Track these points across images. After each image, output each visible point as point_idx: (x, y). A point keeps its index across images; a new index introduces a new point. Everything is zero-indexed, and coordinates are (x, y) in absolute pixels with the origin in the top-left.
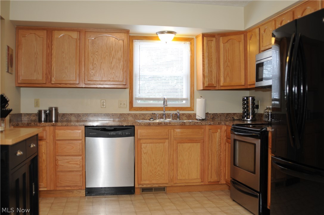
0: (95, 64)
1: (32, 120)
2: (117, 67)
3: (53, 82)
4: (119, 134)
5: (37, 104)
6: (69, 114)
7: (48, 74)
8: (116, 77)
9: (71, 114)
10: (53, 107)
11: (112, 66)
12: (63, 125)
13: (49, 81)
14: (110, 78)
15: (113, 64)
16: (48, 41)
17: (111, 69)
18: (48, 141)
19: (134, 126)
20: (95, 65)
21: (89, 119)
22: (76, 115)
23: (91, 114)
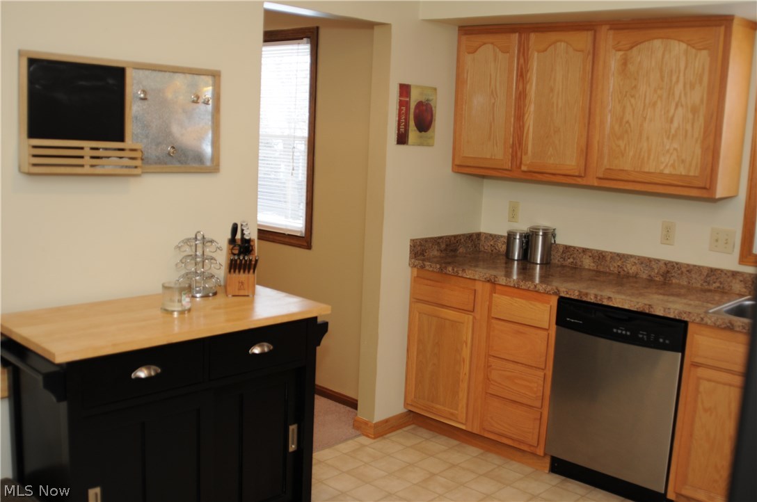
0: (627, 122)
1: (499, 251)
2: (686, 131)
3: (524, 168)
4: (641, 336)
5: (513, 216)
6: (580, 248)
7: (517, 145)
8: (683, 161)
9: (585, 251)
10: (539, 229)
11: (673, 131)
12: (509, 284)
13: (518, 163)
14: (664, 165)
15: (675, 124)
16: (522, 61)
17: (668, 138)
18: (478, 317)
19: (685, 324)
20: (627, 125)
21: (626, 270)
22: (596, 254)
23: (632, 256)
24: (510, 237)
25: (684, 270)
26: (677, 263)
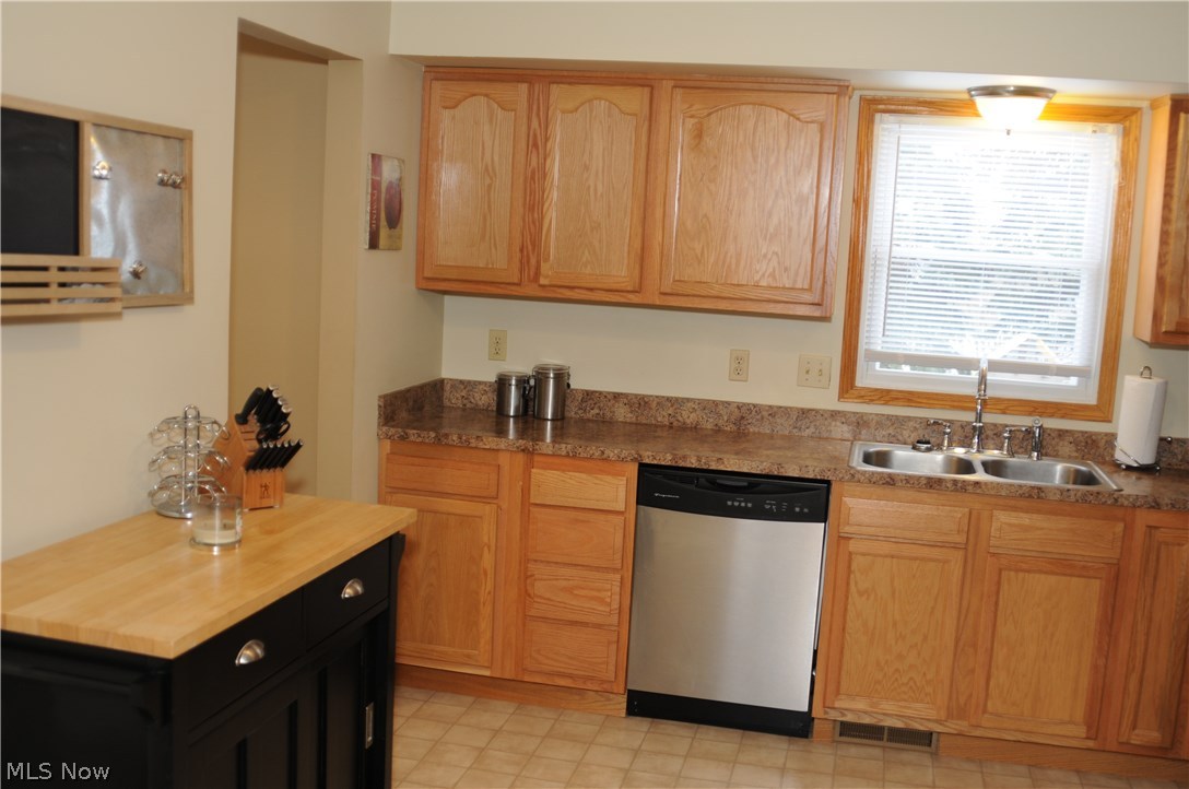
0: (705, 216)
1: (477, 405)
2: (790, 230)
3: (543, 281)
4: (768, 507)
5: (497, 349)
6: (609, 393)
7: (530, 247)
8: (786, 269)
9: (617, 396)
10: (548, 369)
11: (771, 230)
12: (559, 452)
13: (532, 274)
14: (760, 273)
15: (775, 220)
16: (535, 124)
17: (765, 238)
18: (505, 506)
19: (828, 483)
20: (704, 220)
21: (680, 419)
22: (634, 400)
23: (688, 400)
24: (502, 383)
25: (765, 414)
26: (755, 406)
